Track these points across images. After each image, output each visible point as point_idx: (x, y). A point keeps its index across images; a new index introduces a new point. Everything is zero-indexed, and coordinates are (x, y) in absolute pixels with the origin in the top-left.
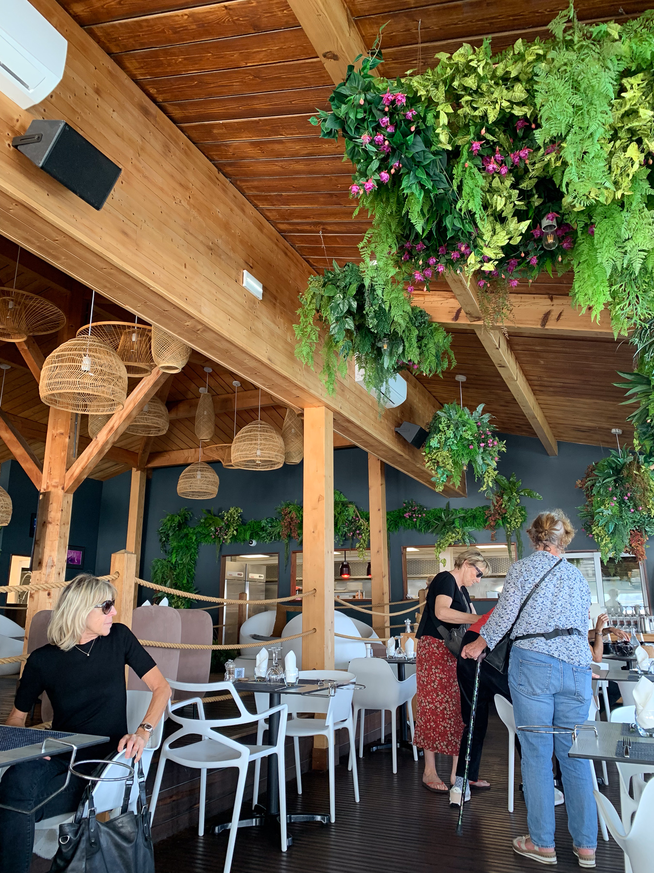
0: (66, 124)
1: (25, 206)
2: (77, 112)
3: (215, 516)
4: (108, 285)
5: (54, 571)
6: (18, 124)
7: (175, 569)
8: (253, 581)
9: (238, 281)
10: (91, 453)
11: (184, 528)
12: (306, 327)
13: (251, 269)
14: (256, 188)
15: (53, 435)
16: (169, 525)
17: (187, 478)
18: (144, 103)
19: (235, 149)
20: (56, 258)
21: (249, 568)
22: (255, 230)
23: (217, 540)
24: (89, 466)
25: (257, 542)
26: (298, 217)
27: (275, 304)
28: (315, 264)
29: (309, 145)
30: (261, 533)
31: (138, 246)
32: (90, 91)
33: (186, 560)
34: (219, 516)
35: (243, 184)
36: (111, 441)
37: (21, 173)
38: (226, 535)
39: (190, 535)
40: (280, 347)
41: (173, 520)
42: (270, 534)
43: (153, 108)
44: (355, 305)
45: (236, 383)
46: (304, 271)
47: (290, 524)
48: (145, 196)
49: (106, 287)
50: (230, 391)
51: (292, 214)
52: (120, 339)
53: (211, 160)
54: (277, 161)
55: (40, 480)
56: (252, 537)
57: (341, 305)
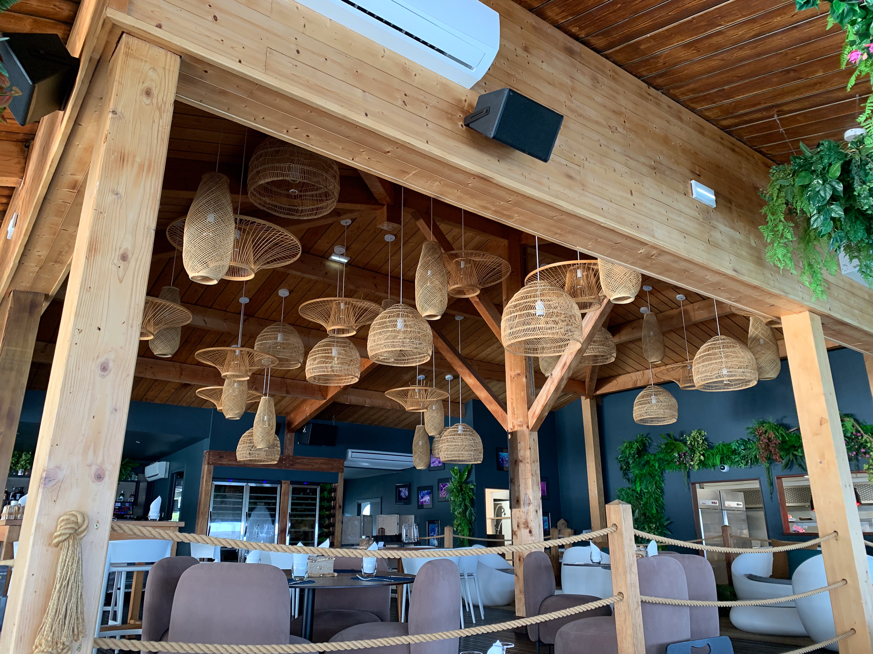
0: (510, 90)
1: (482, 178)
2: (512, 75)
3: (676, 440)
4: (559, 231)
5: (532, 508)
6: (466, 104)
7: (642, 498)
8: (729, 509)
9: (687, 193)
10: (549, 390)
11: (644, 455)
12: (776, 226)
13: (698, 177)
14: (693, 91)
15: (511, 377)
16: (628, 453)
17: (641, 404)
18: (569, 44)
19: (665, 58)
20: (509, 217)
21: (723, 495)
22: (695, 135)
23: (683, 466)
24: (548, 403)
25: (730, 467)
26: (744, 107)
27: (730, 208)
28: (770, 152)
29: (756, 25)
30: (733, 457)
31: (584, 186)
32: (520, 51)
33: (652, 488)
34: (681, 441)
35: (677, 91)
36: (565, 377)
37: (474, 147)
38: (692, 461)
39: (652, 463)
40: (744, 254)
41: (632, 447)
42: (744, 457)
43: (577, 46)
44: (840, 187)
45: (680, 297)
46: (757, 164)
47: (768, 445)
48: (582, 134)
49: (556, 233)
50: (674, 306)
51: (737, 106)
52: (565, 277)
53: (639, 78)
54: (715, 55)
55: (505, 420)
56: (722, 461)
57: (822, 193)
